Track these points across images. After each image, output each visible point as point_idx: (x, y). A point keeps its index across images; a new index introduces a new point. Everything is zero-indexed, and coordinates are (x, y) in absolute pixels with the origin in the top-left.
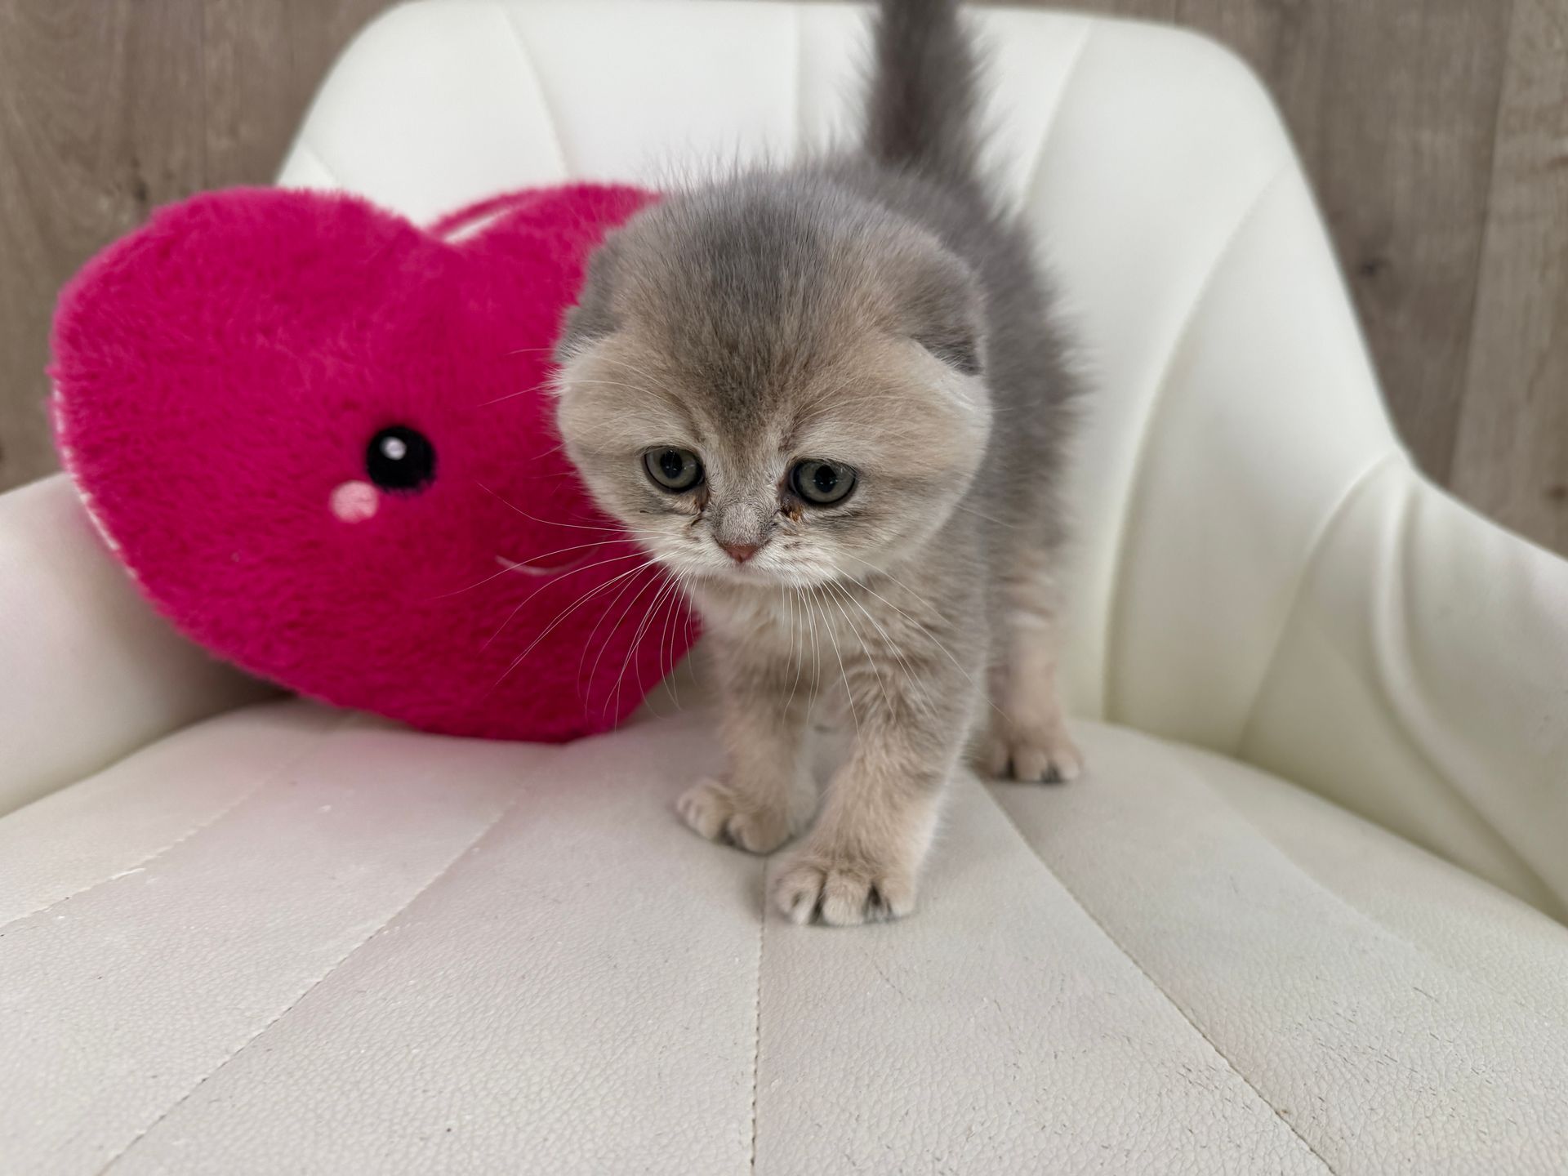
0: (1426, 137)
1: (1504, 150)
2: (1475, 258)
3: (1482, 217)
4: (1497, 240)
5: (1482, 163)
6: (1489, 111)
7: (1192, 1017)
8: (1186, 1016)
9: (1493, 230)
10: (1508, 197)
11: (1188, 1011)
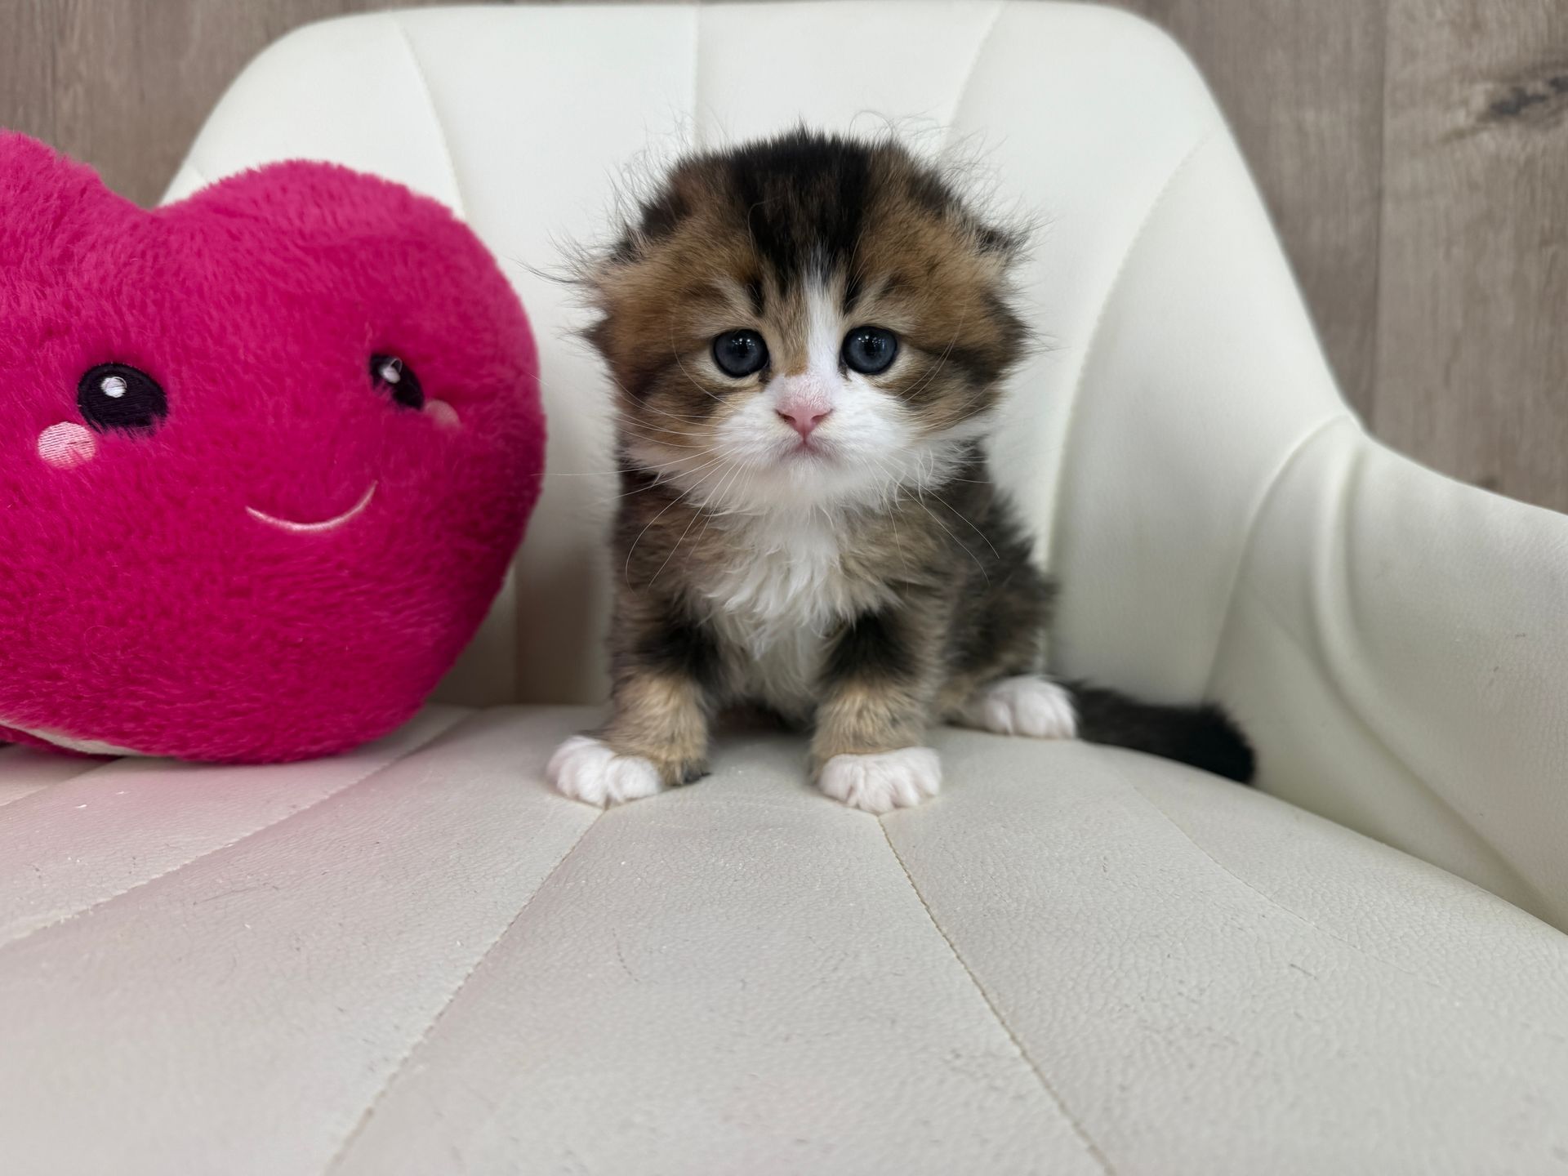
0: (1309, 116)
1: (1392, 126)
2: (1373, 239)
3: (1378, 197)
4: (1395, 220)
5: (1373, 143)
6: (1375, 84)
7: (995, 1002)
8: (988, 1001)
9: (1389, 207)
10: (1403, 174)
11: (992, 995)
